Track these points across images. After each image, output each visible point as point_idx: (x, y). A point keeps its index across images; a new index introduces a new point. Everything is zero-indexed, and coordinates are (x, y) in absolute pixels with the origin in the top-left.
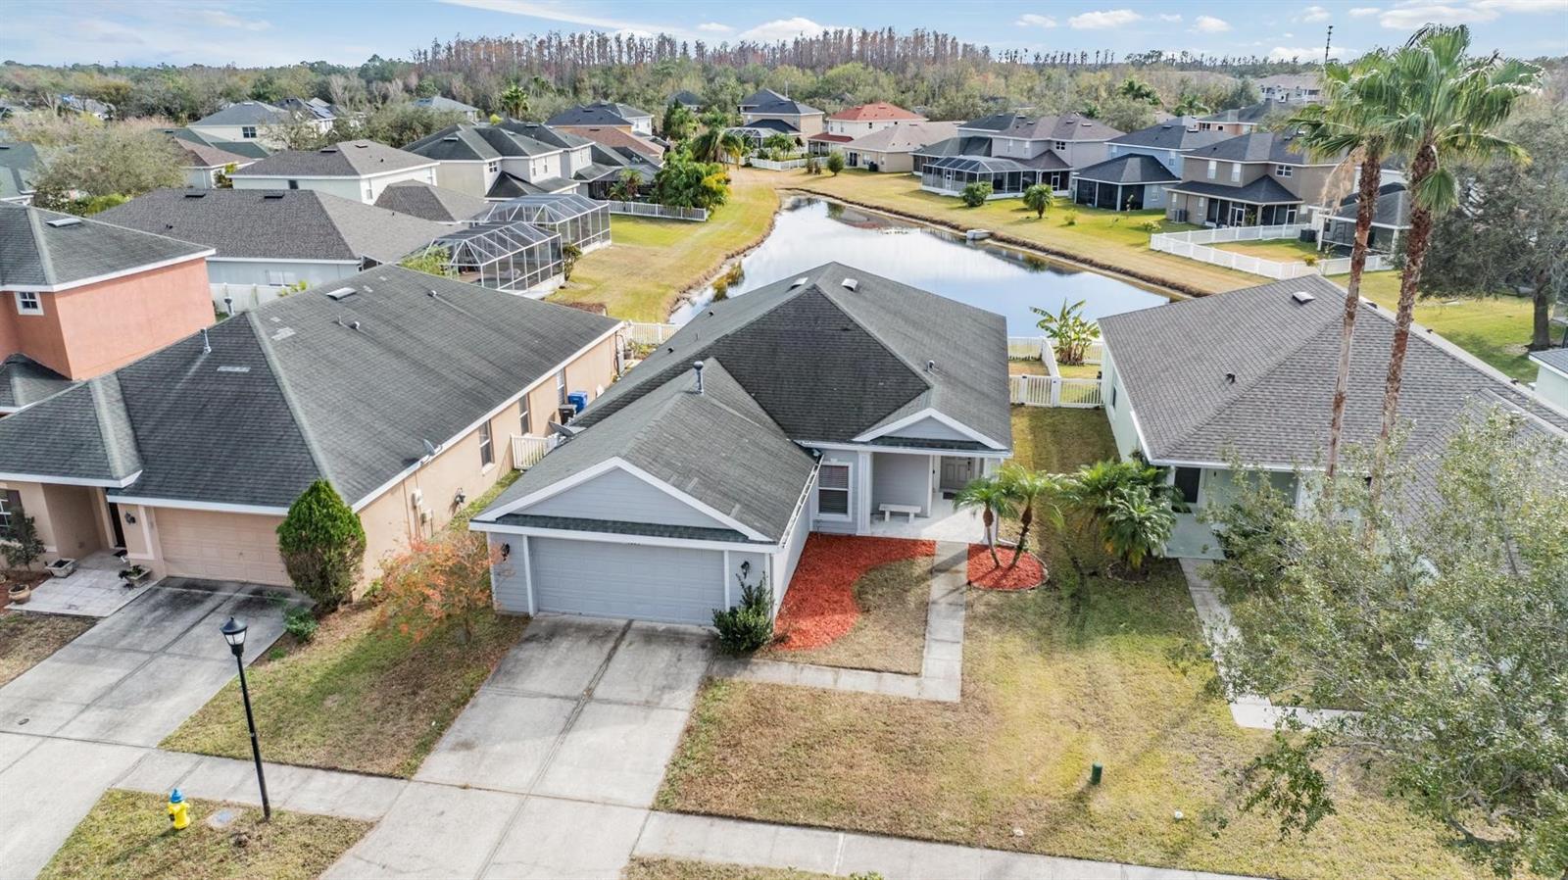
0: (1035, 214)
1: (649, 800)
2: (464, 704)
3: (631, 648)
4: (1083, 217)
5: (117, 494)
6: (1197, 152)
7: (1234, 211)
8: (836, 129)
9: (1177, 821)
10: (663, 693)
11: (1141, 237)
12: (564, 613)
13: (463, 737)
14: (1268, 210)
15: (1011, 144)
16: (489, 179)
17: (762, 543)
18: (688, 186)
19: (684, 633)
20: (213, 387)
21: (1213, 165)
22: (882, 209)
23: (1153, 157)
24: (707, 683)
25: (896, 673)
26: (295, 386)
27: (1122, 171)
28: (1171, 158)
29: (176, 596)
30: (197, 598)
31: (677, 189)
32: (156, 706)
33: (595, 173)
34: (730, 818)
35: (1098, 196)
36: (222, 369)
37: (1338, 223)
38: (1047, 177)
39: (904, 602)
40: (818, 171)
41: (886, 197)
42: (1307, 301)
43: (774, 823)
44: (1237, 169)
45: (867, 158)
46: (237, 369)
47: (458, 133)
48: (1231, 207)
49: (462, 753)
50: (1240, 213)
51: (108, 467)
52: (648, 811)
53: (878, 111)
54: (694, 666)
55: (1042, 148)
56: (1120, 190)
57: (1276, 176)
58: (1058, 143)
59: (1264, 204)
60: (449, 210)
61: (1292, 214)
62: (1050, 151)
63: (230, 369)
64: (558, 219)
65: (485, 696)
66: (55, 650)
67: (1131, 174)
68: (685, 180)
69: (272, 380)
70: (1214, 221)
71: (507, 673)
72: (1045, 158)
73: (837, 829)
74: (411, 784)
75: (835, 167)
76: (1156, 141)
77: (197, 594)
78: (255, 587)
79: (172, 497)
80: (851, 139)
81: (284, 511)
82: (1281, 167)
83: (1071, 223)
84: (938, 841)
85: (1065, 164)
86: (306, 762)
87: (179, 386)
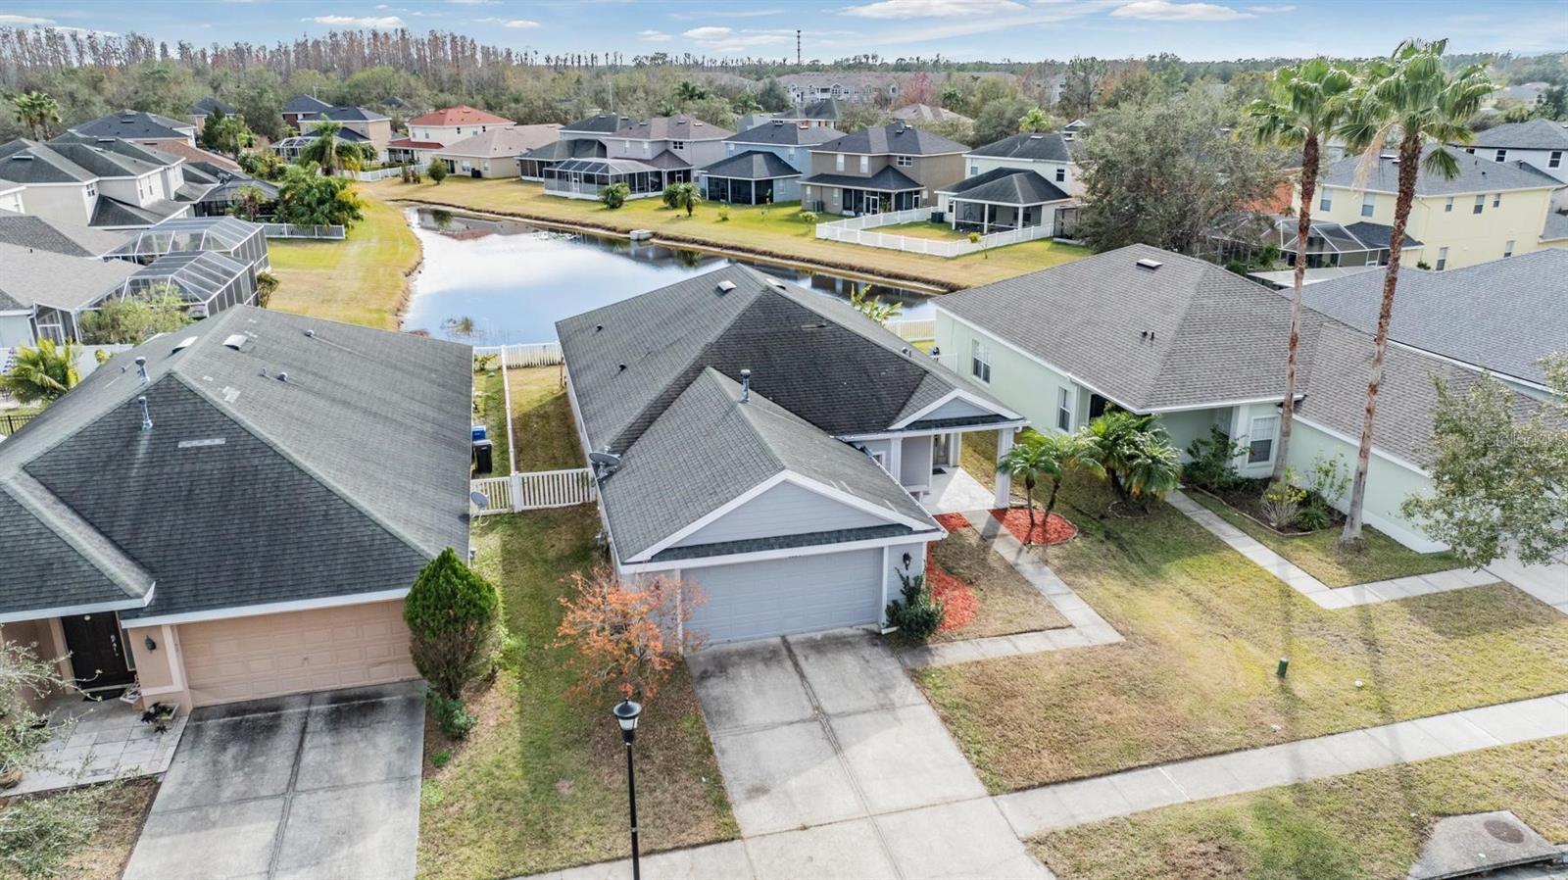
0: (683, 212)
1: (982, 790)
2: (711, 752)
3: (811, 661)
4: (735, 213)
5: (137, 617)
6: (825, 146)
7: (868, 199)
8: (418, 134)
9: (1360, 688)
10: (886, 694)
11: (802, 228)
12: (711, 645)
13: (748, 785)
14: (899, 196)
15: (627, 145)
16: (89, 204)
17: (926, 532)
18: (321, 202)
19: (845, 637)
20: (188, 467)
21: (841, 159)
22: (519, 215)
23: (772, 154)
24: (916, 676)
25: (1054, 628)
26: (299, 452)
27: (752, 166)
28: (789, 153)
29: (235, 728)
30: (264, 722)
31: (309, 205)
32: (359, 849)
33: (195, 192)
34: (1063, 782)
35: (732, 192)
36: (182, 444)
37: (965, 204)
38: (672, 176)
39: (992, 569)
40: (417, 180)
41: (512, 203)
42: (1157, 267)
43: (1101, 776)
44: (865, 161)
45: (467, 164)
46: (207, 442)
47: (28, 149)
48: (865, 196)
49: (764, 799)
50: (875, 201)
51: (113, 584)
52: (990, 798)
53: (463, 116)
54: (889, 666)
55: (660, 149)
56: (753, 185)
57: (898, 166)
58: (675, 143)
59: (897, 191)
60: (80, 243)
61: (917, 199)
62: (667, 151)
63: (196, 443)
64: (231, 246)
65: (723, 739)
66: (140, 826)
67: (759, 171)
68: (318, 195)
69: (265, 448)
70: (850, 209)
71: (719, 713)
72: (666, 157)
73: (1153, 765)
74: (749, 843)
75: (436, 174)
76: (773, 138)
77: (259, 719)
78: (327, 695)
79: (223, 605)
80: (438, 146)
81: (402, 593)
82: (902, 158)
83: (725, 219)
84: (1231, 751)
85: (685, 163)
86: (614, 854)
87: (134, 472)
